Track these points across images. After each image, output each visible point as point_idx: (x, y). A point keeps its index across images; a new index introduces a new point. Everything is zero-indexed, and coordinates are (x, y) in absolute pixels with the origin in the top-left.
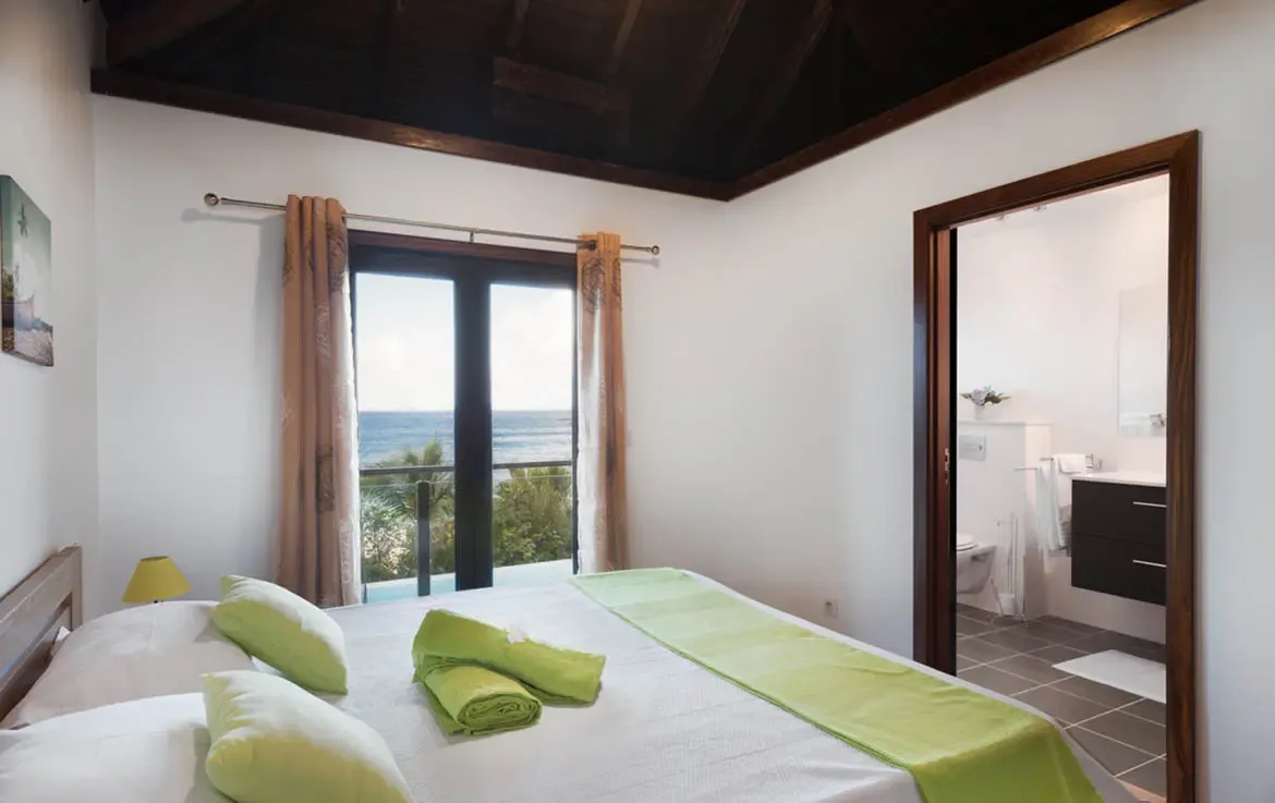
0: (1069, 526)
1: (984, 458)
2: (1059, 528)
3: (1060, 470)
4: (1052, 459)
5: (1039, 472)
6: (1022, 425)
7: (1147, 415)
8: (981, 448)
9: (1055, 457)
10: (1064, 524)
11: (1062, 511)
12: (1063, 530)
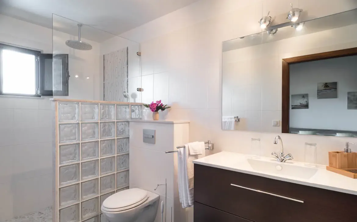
0: (193, 192)
1: (154, 143)
2: (188, 193)
3: (189, 154)
4: (184, 147)
5: (180, 153)
6: (172, 123)
7: (233, 117)
8: (153, 137)
9: (186, 146)
10: (190, 190)
11: (190, 180)
12: (191, 194)
